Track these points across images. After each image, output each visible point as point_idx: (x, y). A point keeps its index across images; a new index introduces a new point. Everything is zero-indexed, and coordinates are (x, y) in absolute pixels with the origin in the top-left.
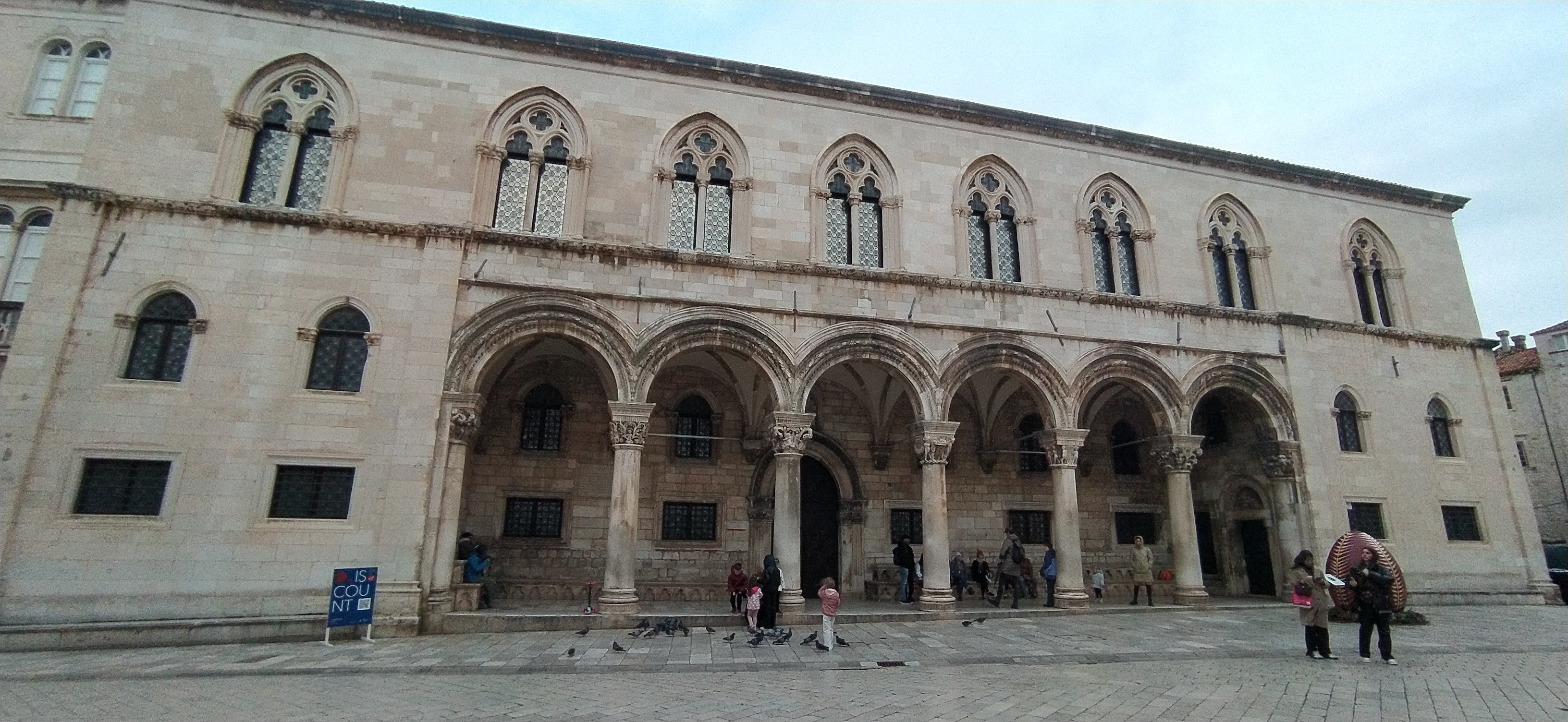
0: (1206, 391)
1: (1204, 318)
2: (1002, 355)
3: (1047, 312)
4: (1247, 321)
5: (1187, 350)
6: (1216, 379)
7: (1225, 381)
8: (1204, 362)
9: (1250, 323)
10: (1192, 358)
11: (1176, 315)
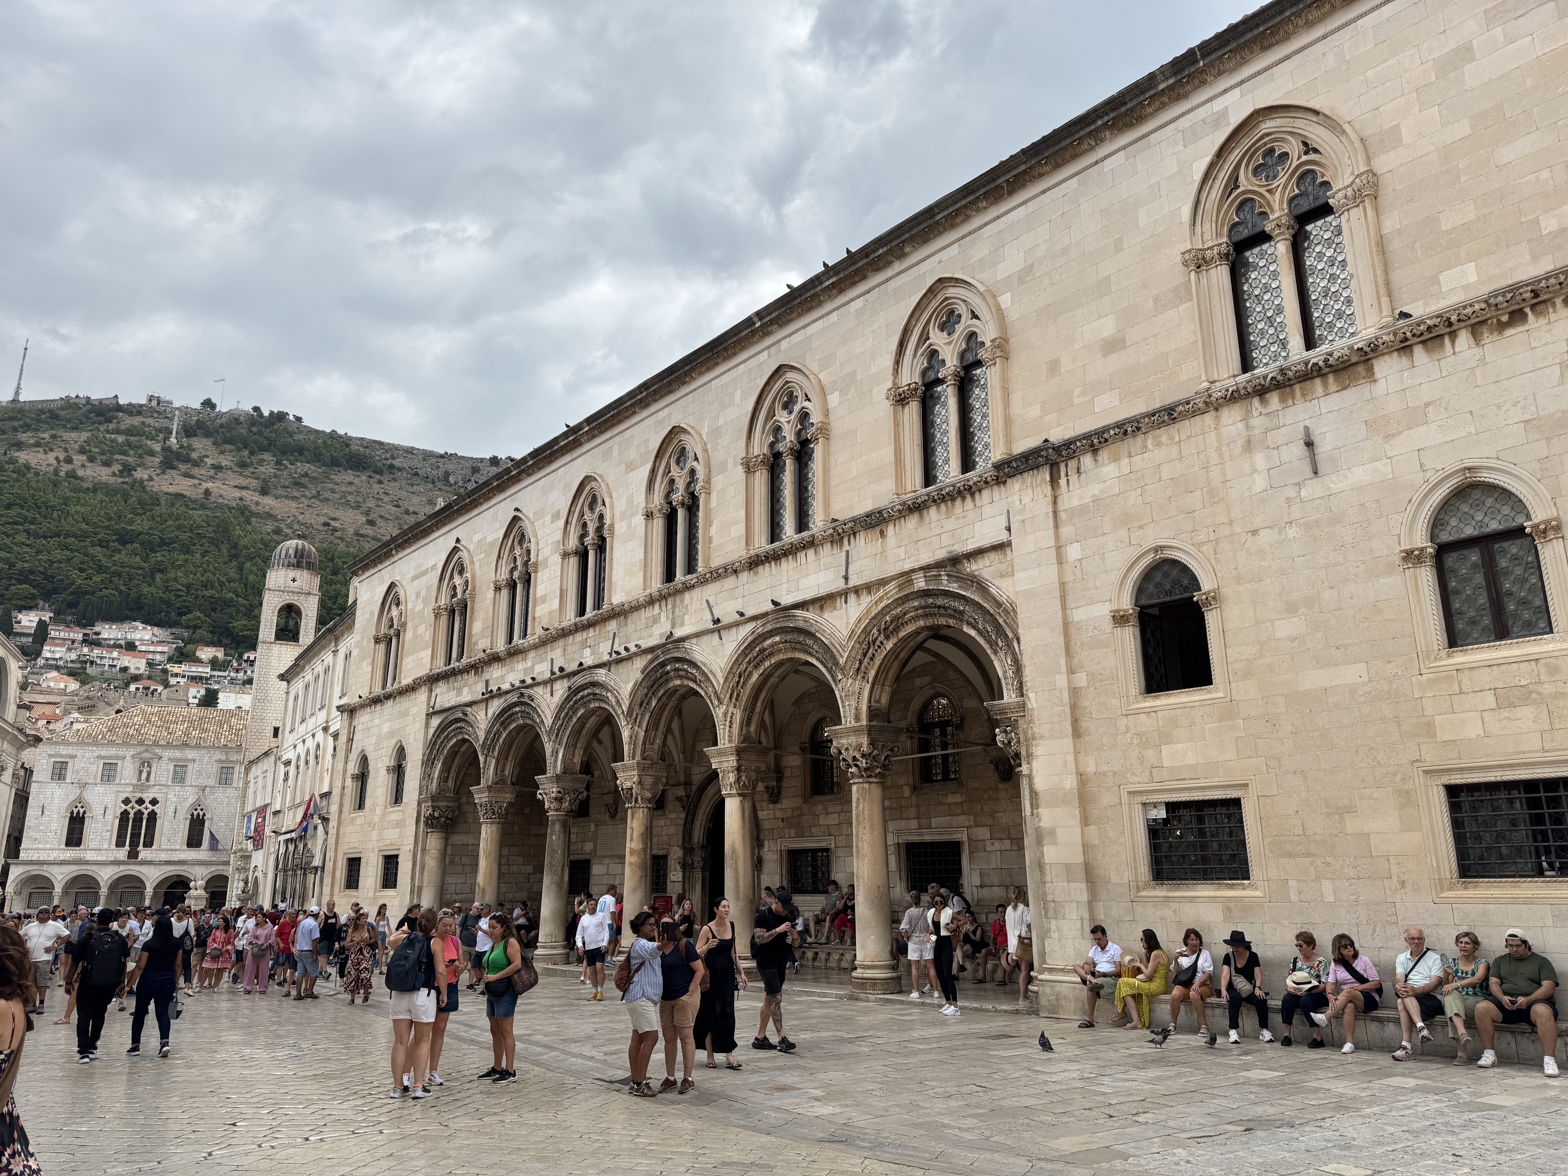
0: (889, 645)
1: (883, 526)
2: (668, 672)
3: (707, 601)
4: (953, 500)
5: (857, 591)
6: (898, 623)
7: (914, 619)
8: (881, 599)
9: (958, 501)
10: (866, 600)
11: (846, 541)
